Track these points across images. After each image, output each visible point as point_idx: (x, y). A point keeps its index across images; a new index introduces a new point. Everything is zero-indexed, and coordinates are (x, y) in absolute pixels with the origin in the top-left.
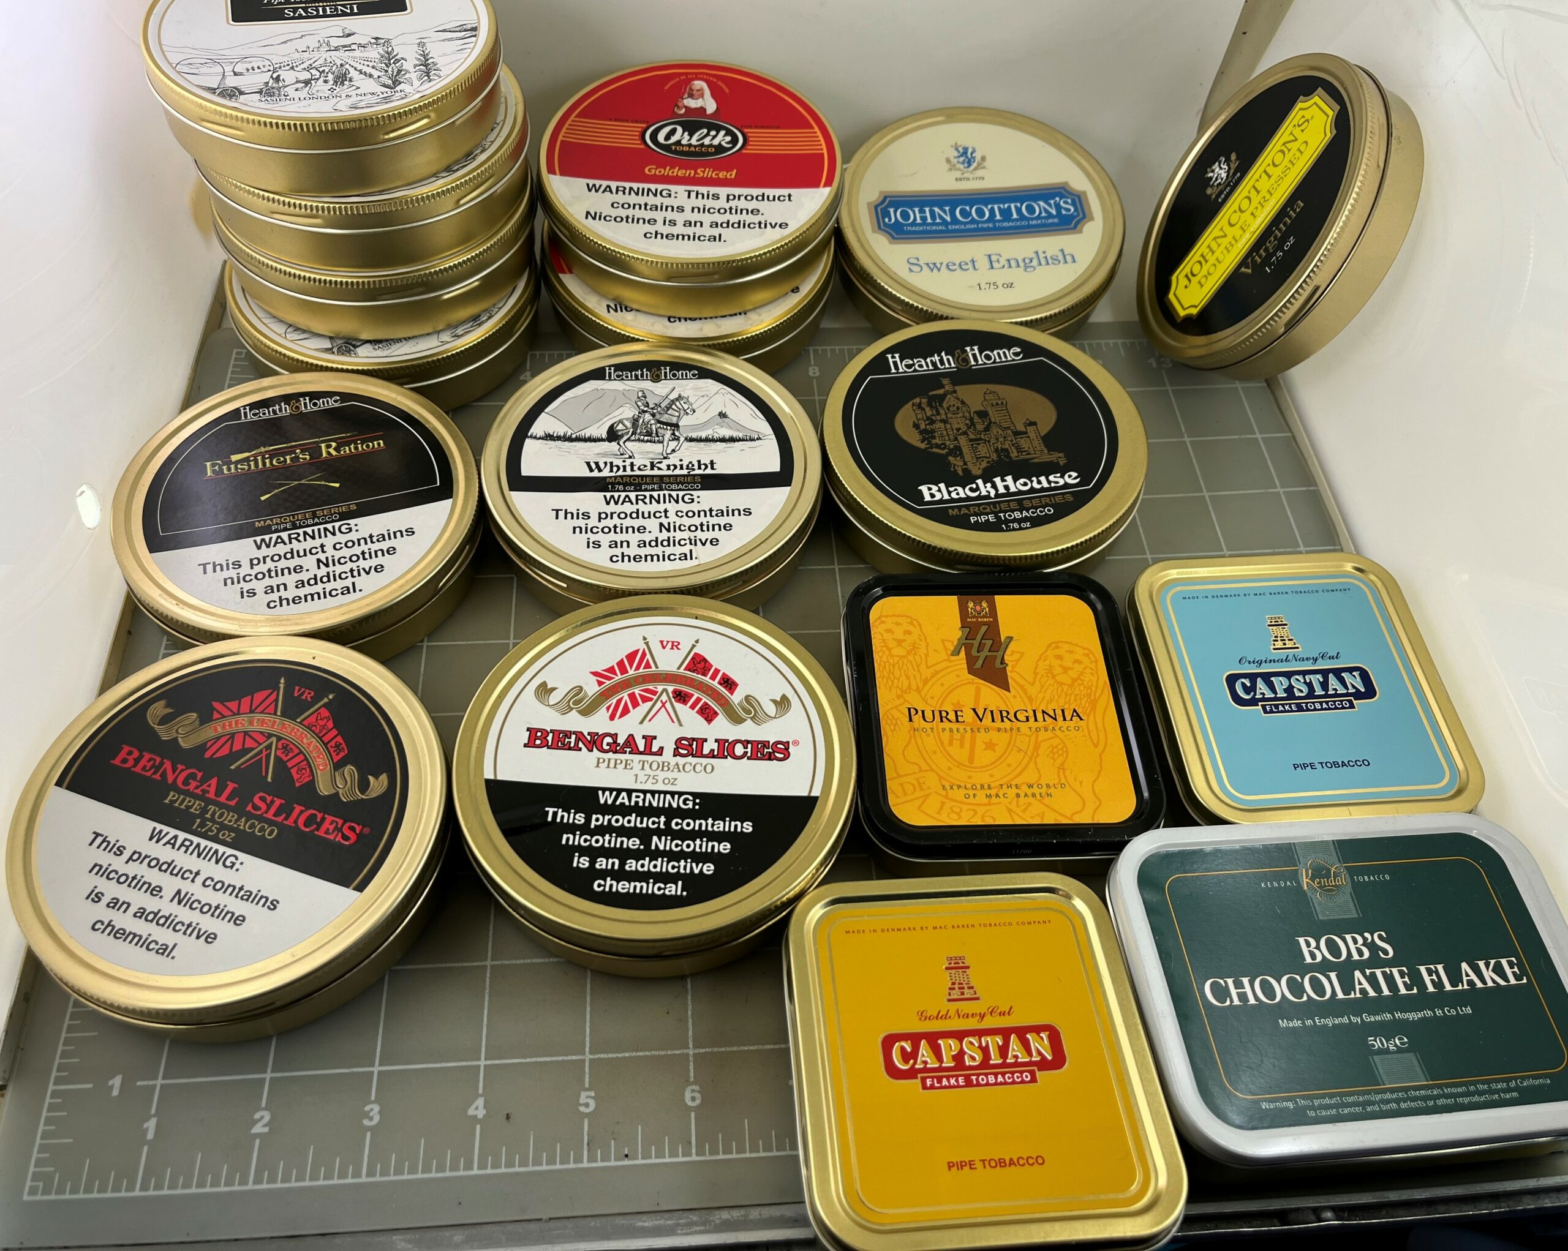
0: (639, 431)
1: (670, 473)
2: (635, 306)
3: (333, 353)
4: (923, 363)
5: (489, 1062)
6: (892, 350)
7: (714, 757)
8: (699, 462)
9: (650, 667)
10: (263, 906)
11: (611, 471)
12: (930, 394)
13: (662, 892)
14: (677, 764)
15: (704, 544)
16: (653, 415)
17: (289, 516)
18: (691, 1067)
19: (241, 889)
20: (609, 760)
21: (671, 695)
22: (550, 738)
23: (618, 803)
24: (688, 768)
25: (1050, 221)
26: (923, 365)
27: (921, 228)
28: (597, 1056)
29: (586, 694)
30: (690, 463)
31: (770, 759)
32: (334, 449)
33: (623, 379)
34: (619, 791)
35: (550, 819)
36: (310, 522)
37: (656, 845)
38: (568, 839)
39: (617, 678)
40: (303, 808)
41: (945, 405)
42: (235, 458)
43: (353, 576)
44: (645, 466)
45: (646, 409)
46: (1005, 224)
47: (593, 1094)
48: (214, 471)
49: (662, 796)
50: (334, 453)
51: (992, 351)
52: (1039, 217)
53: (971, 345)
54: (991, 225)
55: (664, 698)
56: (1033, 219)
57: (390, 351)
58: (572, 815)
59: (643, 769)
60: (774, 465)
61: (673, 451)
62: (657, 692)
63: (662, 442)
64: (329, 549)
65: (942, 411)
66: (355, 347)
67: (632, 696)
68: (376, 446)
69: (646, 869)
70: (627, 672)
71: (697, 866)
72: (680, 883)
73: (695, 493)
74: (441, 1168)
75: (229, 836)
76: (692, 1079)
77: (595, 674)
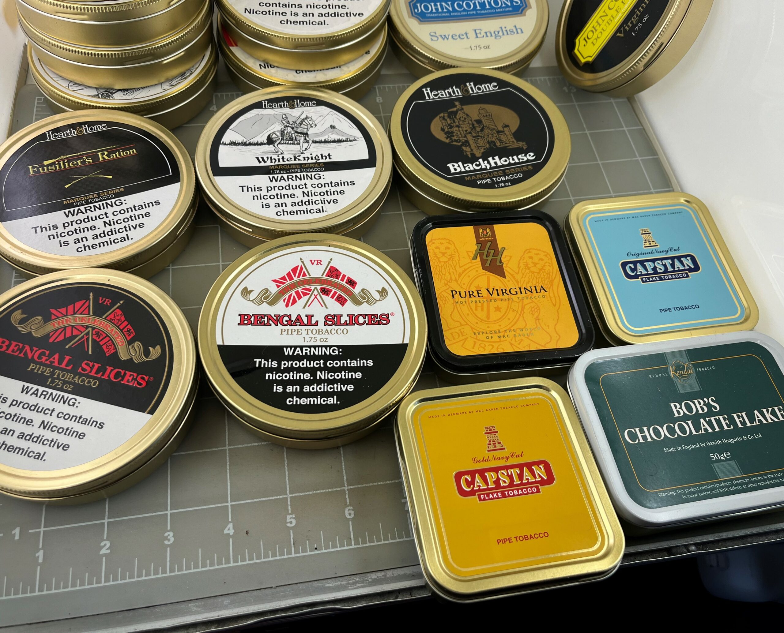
0: (285, 138)
1: (305, 162)
2: (276, 65)
3: (99, 97)
4: (443, 93)
5: (233, 503)
6: (426, 86)
7: (347, 325)
8: (322, 155)
9: (306, 276)
10: (95, 426)
11: (271, 162)
12: (449, 111)
13: (326, 402)
14: (327, 330)
15: (329, 203)
16: (293, 128)
17: (83, 197)
18: (347, 497)
19: (81, 417)
20: (288, 330)
21: (319, 291)
22: (252, 319)
23: (295, 354)
24: (333, 332)
25: (507, 9)
26: (444, 94)
27: (436, 15)
28: (294, 495)
29: (270, 294)
30: (317, 155)
31: (379, 324)
32: (106, 155)
33: (273, 108)
34: (296, 347)
35: (257, 365)
36: (97, 199)
37: (320, 376)
38: (269, 376)
39: (287, 283)
40: (112, 368)
41: (458, 117)
42: (46, 163)
43: (126, 231)
44: (291, 158)
45: (288, 125)
46: (483, 12)
47: (294, 516)
48: (34, 172)
49: (320, 348)
50: (107, 158)
51: (481, 85)
52: (501, 7)
53: (470, 82)
54: (475, 12)
55: (316, 293)
56: (497, 8)
57: (134, 95)
58: (270, 363)
59: (308, 334)
60: (365, 155)
61: (306, 149)
62: (311, 290)
63: (299, 144)
64: (110, 215)
65: (456, 121)
66: (112, 93)
67: (297, 293)
68: (132, 153)
69: (315, 390)
70: (293, 279)
71: (344, 387)
72: (335, 397)
73: (321, 173)
74: (212, 564)
75: (70, 387)
76: (348, 504)
77: (275, 281)
